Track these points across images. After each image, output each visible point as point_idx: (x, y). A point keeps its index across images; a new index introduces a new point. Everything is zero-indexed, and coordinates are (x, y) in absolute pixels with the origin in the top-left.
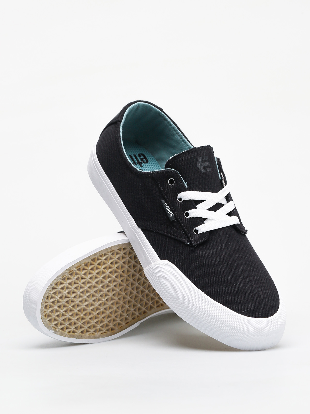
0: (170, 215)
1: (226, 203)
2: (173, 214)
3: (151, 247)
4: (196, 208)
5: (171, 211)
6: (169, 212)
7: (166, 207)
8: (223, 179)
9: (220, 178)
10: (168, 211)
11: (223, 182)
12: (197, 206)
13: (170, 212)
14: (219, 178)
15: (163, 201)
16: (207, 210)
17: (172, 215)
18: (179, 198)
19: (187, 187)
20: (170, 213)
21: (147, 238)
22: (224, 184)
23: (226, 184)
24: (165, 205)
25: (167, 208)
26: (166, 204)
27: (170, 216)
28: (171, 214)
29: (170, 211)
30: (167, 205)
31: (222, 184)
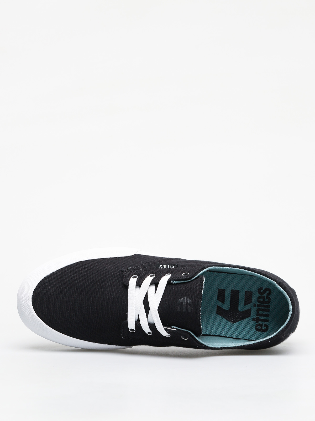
0: (162, 266)
1: (149, 322)
13: (164, 266)
14: (173, 326)
17: (161, 268)
29: (164, 267)
30: (172, 267)
31: (167, 326)
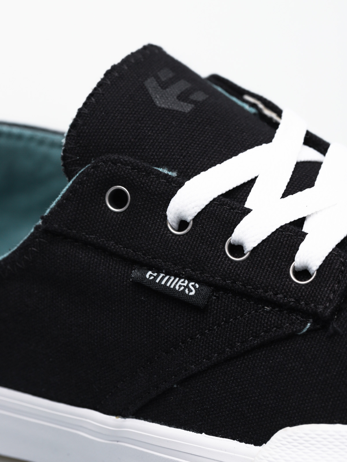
0: (187, 291)
2: (193, 283)
3: (204, 438)
4: (249, 211)
5: (182, 280)
6: (177, 288)
7: (157, 281)
8: (261, 106)
9: (252, 110)
10: (172, 287)
11: (268, 112)
12: (247, 205)
13: (180, 286)
14: (248, 111)
15: (135, 273)
16: (284, 195)
17: (194, 286)
18: (175, 225)
19: (174, 174)
20: (182, 288)
21: (170, 424)
22: (273, 116)
23: (279, 112)
24: (152, 278)
25: (163, 283)
26: (150, 275)
27: (191, 294)
28: (187, 286)
29: (180, 283)
30: (155, 274)
